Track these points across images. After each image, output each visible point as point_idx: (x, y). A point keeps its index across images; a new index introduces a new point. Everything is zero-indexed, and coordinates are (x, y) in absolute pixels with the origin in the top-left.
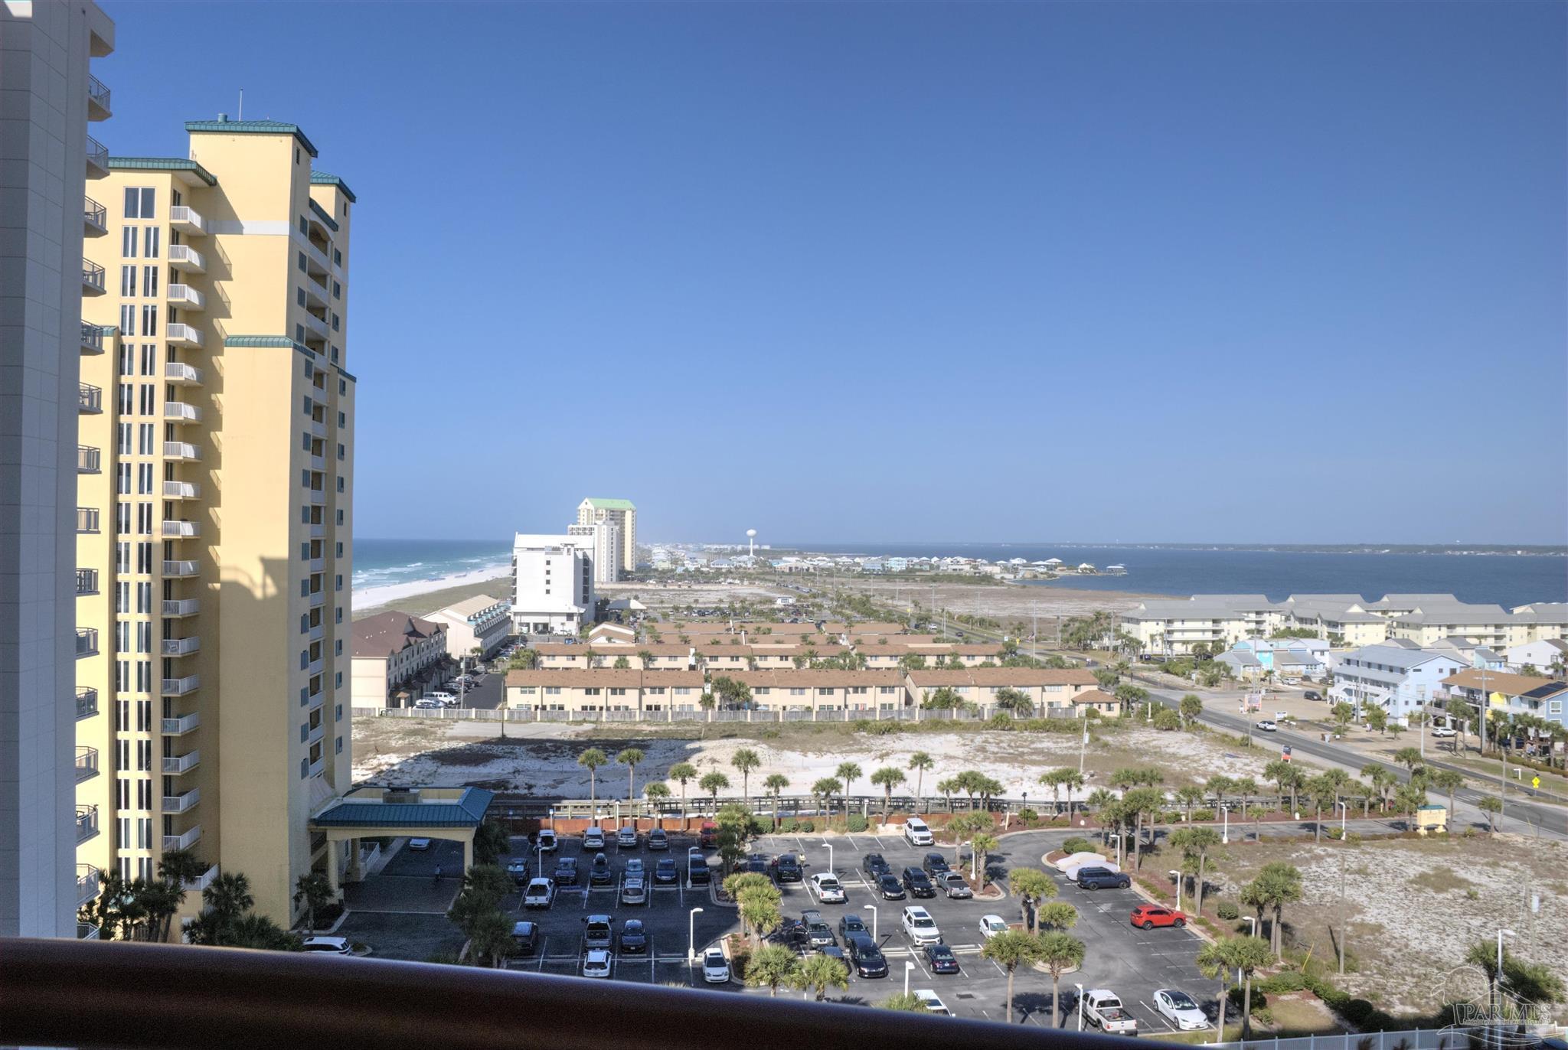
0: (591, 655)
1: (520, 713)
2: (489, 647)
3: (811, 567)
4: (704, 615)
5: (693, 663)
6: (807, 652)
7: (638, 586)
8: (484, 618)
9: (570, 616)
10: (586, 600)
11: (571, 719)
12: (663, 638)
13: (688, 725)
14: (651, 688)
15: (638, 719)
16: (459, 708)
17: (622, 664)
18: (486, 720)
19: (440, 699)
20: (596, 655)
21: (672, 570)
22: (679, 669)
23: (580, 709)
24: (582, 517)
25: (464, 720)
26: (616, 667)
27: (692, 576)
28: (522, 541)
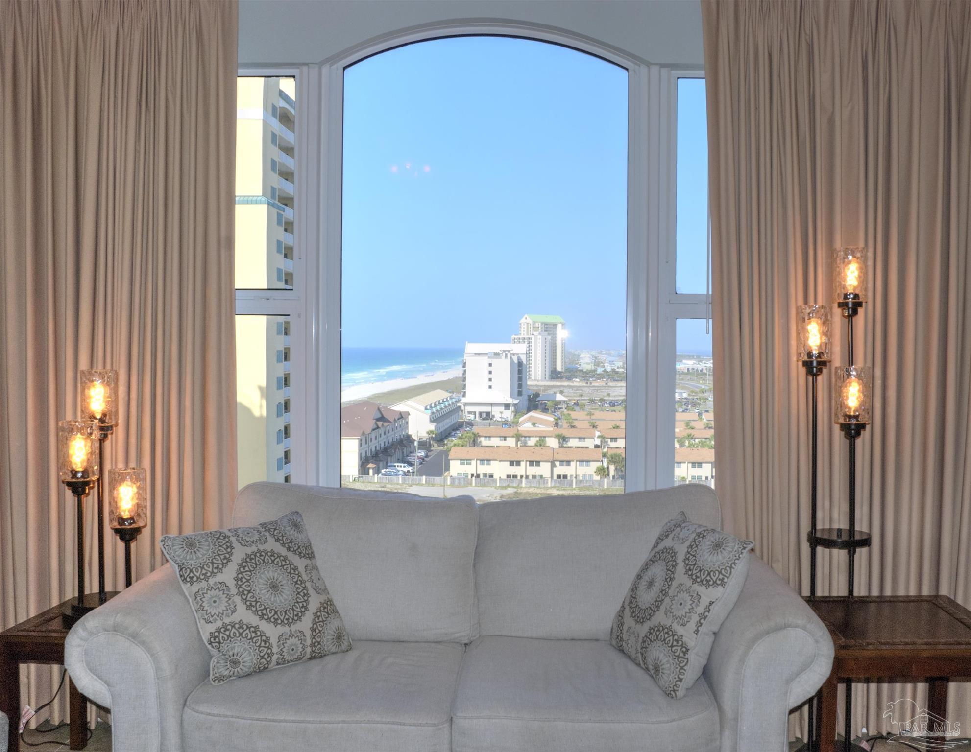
0: (518, 437)
1: (459, 479)
2: (442, 430)
3: (704, 368)
4: (614, 406)
5: (599, 443)
6: (686, 435)
7: (566, 384)
8: (438, 408)
9: (507, 406)
10: (520, 393)
11: (498, 485)
12: (576, 423)
13: (589, 490)
14: (560, 461)
15: (549, 485)
16: (413, 476)
17: (541, 443)
18: (433, 485)
19: (399, 468)
20: (522, 437)
21: (595, 370)
22: (587, 448)
23: (505, 477)
24: (522, 329)
25: (417, 485)
26: (536, 445)
27: (609, 375)
28: (471, 348)
